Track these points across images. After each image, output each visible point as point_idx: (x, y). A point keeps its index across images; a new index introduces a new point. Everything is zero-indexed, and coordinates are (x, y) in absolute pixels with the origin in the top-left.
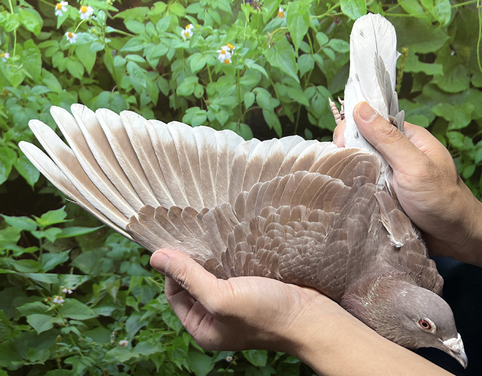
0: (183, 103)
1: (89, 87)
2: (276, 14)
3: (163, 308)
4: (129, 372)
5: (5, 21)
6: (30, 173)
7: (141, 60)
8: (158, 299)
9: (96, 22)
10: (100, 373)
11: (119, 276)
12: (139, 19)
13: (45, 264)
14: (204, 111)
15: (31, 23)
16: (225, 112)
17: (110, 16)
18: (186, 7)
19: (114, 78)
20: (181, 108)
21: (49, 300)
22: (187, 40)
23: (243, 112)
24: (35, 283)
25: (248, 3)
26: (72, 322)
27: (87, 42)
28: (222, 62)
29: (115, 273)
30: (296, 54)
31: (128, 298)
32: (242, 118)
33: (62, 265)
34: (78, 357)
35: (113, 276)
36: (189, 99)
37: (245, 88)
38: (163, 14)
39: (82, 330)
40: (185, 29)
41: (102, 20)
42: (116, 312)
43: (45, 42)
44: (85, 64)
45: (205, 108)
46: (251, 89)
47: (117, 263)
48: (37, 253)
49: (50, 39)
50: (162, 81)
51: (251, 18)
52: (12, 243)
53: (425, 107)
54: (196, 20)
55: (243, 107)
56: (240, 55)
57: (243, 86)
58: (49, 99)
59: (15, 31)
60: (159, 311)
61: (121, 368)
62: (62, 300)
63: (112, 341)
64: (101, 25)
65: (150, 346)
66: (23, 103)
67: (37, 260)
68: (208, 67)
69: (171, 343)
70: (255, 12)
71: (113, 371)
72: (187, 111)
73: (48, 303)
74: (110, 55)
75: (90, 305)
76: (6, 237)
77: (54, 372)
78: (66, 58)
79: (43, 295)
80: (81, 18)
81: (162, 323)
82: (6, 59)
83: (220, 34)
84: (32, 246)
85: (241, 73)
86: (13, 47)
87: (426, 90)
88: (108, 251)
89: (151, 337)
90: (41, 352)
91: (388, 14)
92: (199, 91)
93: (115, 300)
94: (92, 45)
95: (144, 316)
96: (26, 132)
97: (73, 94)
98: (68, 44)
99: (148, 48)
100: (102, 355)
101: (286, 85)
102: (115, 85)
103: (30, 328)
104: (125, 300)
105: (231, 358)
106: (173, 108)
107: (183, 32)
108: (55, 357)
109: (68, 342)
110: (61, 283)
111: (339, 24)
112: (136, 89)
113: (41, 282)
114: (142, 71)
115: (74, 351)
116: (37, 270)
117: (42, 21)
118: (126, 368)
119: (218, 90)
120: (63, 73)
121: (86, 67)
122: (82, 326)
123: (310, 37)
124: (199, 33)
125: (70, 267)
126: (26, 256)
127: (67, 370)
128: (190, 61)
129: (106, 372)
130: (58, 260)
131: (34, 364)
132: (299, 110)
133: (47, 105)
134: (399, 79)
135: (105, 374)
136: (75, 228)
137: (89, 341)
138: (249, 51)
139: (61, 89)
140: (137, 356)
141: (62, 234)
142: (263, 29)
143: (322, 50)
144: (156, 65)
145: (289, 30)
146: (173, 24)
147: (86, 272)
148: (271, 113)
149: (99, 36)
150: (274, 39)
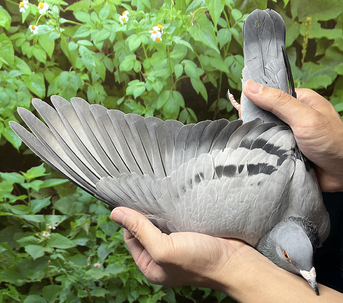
1: (51, 69)
4: (103, 287)
6: (15, 139)
7: (90, 44)
8: (120, 231)
9: (52, 15)
10: (82, 288)
11: (89, 216)
12: (85, 10)
13: (33, 207)
14: (143, 83)
15: (2, 19)
16: (160, 83)
17: (62, 10)
19: (70, 60)
20: (124, 82)
21: (40, 235)
22: (124, 24)
23: (174, 82)
24: (28, 222)
26: (57, 250)
27: (46, 32)
28: (154, 40)
29: (86, 213)
30: (215, 29)
31: (97, 232)
32: (174, 87)
33: (46, 208)
34: (64, 276)
35: (85, 215)
36: (130, 73)
37: (175, 61)
38: (103, 4)
39: (65, 256)
40: (122, 15)
41: (56, 13)
42: (90, 243)
43: (15, 35)
44: (46, 50)
45: (143, 80)
46: (179, 61)
47: (87, 206)
48: (27, 200)
49: (18, 32)
50: (107, 60)
51: (176, 1)
52: (7, 193)
53: (327, 68)
54: (130, 7)
55: (174, 78)
56: (168, 33)
57: (171, 58)
58: (23, 81)
60: (121, 240)
61: (97, 284)
62: (49, 235)
63: (89, 264)
64: (56, 18)
65: (117, 267)
66: (4, 84)
67: (27, 205)
68: (143, 45)
69: (133, 264)
71: (92, 286)
72: (129, 84)
73: (39, 237)
74: (65, 41)
75: (69, 237)
76: (3, 188)
77: (48, 287)
78: (32, 47)
79: (35, 231)
80: (40, 13)
81: (125, 250)
83: (150, 17)
84: (22, 194)
85: (170, 49)
87: (329, 53)
88: (79, 197)
89: (117, 260)
90: (38, 273)
92: (137, 67)
93: (88, 234)
94: (51, 34)
95: (111, 245)
96: (8, 107)
97: (40, 75)
98: (32, 35)
99: (94, 33)
100: (82, 274)
101: (209, 56)
102: (71, 66)
103: (28, 255)
104: (95, 233)
106: (118, 82)
107: (120, 18)
108: (48, 276)
109: (57, 265)
110: (46, 222)
111: (250, 1)
112: (88, 68)
113: (32, 222)
114: (90, 53)
115: (61, 271)
116: (28, 213)
117: (10, 17)
118: (101, 284)
119: (152, 65)
120: (31, 58)
121: (48, 53)
122: (65, 253)
123: (226, 14)
124: (134, 17)
125: (52, 210)
126: (19, 202)
127: (57, 286)
128: (128, 42)
130: (42, 204)
131: (34, 281)
132: (221, 77)
133: (22, 85)
134: (305, 45)
135: (86, 288)
136: (53, 180)
137: (72, 264)
138: (176, 29)
139: (31, 72)
140: (108, 275)
141: (43, 185)
142: (186, 10)
143: (237, 24)
144: (101, 47)
145: (208, 9)
146: (112, 11)
147: (64, 213)
148: (197, 80)
149: (55, 26)
150: (196, 18)
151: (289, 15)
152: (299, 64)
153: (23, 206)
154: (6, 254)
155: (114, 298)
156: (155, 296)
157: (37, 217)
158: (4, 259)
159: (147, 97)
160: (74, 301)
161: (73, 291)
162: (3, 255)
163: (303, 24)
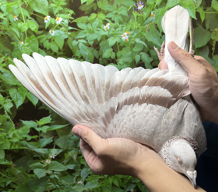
0: (106, 62)
1: (61, 56)
2: (150, 15)
5: (22, 27)
6: (34, 99)
7: (85, 42)
9: (63, 24)
11: (77, 149)
12: (84, 22)
13: (42, 144)
14: (116, 65)
15: (33, 27)
16: (126, 65)
17: (70, 21)
18: (106, 15)
19: (73, 51)
21: (44, 162)
22: (107, 31)
23: (135, 65)
24: (37, 153)
25: (136, 11)
26: (55, 173)
27: (59, 35)
28: (124, 40)
29: (75, 147)
30: (160, 35)
31: (82, 160)
33: (50, 144)
34: (58, 190)
35: (74, 149)
36: (108, 59)
37: (135, 53)
38: (95, 19)
39: (60, 176)
40: (106, 25)
41: (66, 23)
42: (76, 167)
43: (40, 36)
44: (59, 45)
45: (116, 64)
46: (138, 53)
47: (76, 142)
48: (38, 138)
49: (42, 34)
50: (95, 51)
51: (138, 18)
52: (26, 134)
54: (111, 21)
55: (135, 62)
56: (133, 36)
57: (134, 51)
59: (26, 31)
62: (50, 162)
63: (74, 182)
64: (66, 26)
65: (93, 184)
67: (38, 142)
68: (117, 43)
69: (103, 182)
70: (139, 15)
73: (43, 163)
74: (71, 40)
75: (63, 164)
76: (23, 131)
78: (50, 43)
79: (41, 159)
80: (57, 23)
82: (22, 45)
83: (122, 27)
84: (35, 135)
85: (133, 46)
86: (25, 39)
88: (71, 137)
89: (93, 179)
90: (41, 188)
91: (207, 12)
92: (113, 56)
93: (75, 161)
94: (62, 36)
95: (89, 169)
98: (50, 36)
99: (88, 36)
100: (70, 189)
102: (73, 55)
103: (35, 175)
104: (80, 161)
105: (133, 190)
107: (105, 27)
108: (47, 190)
109: (53, 182)
110: (49, 153)
112: (83, 56)
113: (40, 153)
114: (85, 47)
115: (56, 187)
116: (38, 147)
117: (38, 25)
119: (122, 55)
120: (49, 50)
121: (59, 47)
122: (60, 174)
124: (113, 27)
125: (54, 145)
126: (33, 140)
128: (108, 41)
130: (48, 142)
134: (214, 45)
136: (56, 126)
137: (63, 182)
138: (137, 34)
140: (87, 189)
141: (49, 129)
142: (143, 23)
144: (93, 44)
145: (157, 23)
146: (100, 23)
147: (61, 147)
148: (149, 64)
149: (65, 31)
150: (149, 28)
151: (204, 27)
152: (210, 56)
153: (35, 143)
154: (21, 175)
157: (44, 150)
158: (19, 178)
162: (18, 176)
163: (213, 33)
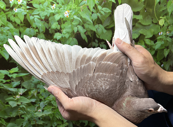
0: (53, 31)
1: (22, 27)
3: (52, 99)
4: (42, 120)
6: (6, 56)
7: (39, 17)
8: (50, 96)
9: (23, 4)
10: (33, 120)
11: (37, 89)
12: (37, 3)
13: (13, 85)
14: (61, 34)
15: (2, 6)
16: (68, 34)
17: (28, 3)
19: (30, 23)
20: (53, 33)
21: (15, 97)
22: (54, 10)
23: (74, 34)
24: (10, 91)
26: (23, 104)
27: (20, 12)
28: (66, 17)
29: (35, 88)
30: (91, 13)
31: (40, 96)
32: (74, 36)
33: (18, 85)
34: (25, 115)
35: (35, 89)
36: (56, 30)
37: (74, 26)
38: (45, 1)
40: (53, 6)
41: (25, 4)
42: (37, 101)
43: (7, 12)
44: (21, 19)
45: (61, 33)
46: (76, 26)
47: (36, 85)
48: (10, 82)
49: (9, 11)
50: (46, 24)
51: (75, 1)
52: (2, 78)
53: (136, 31)
54: (56, 3)
55: (74, 32)
56: (72, 14)
57: (73, 24)
58: (10, 31)
60: (50, 100)
61: (39, 118)
62: (19, 97)
63: (36, 110)
65: (48, 111)
66: (2, 33)
67: (10, 84)
68: (61, 19)
69: (55, 111)
71: (37, 119)
72: (55, 34)
74: (29, 16)
75: (28, 98)
77: (18, 120)
78: (15, 17)
79: (13, 95)
80: (18, 4)
81: (51, 104)
83: (64, 7)
84: (8, 79)
85: (72, 21)
87: (137, 25)
88: (32, 81)
89: (48, 109)
90: (14, 113)
92: (59, 27)
93: (36, 97)
94: (23, 13)
95: (46, 102)
96: (4, 42)
97: (17, 29)
98: (15, 13)
99: (41, 13)
100: (33, 114)
101: (88, 24)
102: (31, 26)
103: (10, 105)
106: (50, 33)
107: (52, 7)
108: (19, 115)
109: (22, 110)
110: (18, 91)
111: (105, 2)
112: (38, 27)
113: (12, 91)
114: (39, 21)
115: (24, 113)
116: (10, 87)
117: (5, 5)
118: (41, 119)
119: (65, 27)
120: (14, 22)
122: (26, 105)
123: (95, 7)
124: (58, 7)
125: (21, 86)
126: (7, 83)
127: (22, 119)
128: (55, 17)
129: (35, 120)
131: (12, 117)
132: (93, 33)
133: (10, 33)
135: (34, 120)
136: (22, 74)
137: (29, 110)
138: (75, 13)
139: (13, 28)
140: (44, 115)
141: (17, 76)
142: (79, 5)
143: (100, 12)
144: (44, 19)
145: (88, 5)
146: (49, 4)
147: (26, 88)
148: (83, 34)
149: (25, 9)
150: (83, 8)
153: (8, 85)
154: (0, 105)
155: (47, 125)
156: (64, 124)
157: (15, 89)
159: (62, 40)
160: (29, 126)
161: (29, 121)
